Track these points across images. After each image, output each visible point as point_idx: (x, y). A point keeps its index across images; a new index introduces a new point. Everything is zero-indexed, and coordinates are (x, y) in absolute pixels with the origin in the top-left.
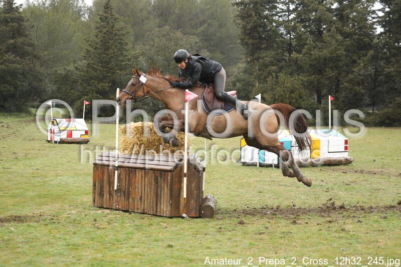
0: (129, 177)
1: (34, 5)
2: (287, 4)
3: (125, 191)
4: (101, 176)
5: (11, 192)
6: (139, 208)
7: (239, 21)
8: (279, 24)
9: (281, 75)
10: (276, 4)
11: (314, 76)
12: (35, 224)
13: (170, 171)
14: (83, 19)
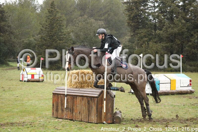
0: (73, 101)
1: (10, 3)
2: (153, 3)
3: (71, 109)
4: (57, 100)
5: (4, 110)
6: (79, 118)
7: (127, 13)
8: (149, 14)
9: (150, 43)
10: (147, 3)
11: (169, 43)
12: (22, 127)
13: (97, 97)
14: (37, 12)
